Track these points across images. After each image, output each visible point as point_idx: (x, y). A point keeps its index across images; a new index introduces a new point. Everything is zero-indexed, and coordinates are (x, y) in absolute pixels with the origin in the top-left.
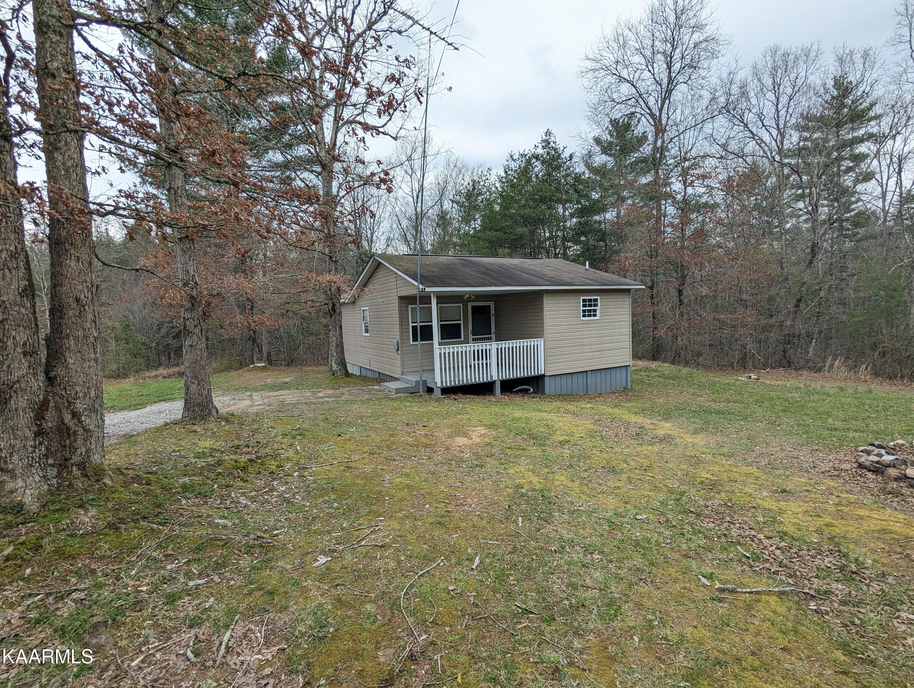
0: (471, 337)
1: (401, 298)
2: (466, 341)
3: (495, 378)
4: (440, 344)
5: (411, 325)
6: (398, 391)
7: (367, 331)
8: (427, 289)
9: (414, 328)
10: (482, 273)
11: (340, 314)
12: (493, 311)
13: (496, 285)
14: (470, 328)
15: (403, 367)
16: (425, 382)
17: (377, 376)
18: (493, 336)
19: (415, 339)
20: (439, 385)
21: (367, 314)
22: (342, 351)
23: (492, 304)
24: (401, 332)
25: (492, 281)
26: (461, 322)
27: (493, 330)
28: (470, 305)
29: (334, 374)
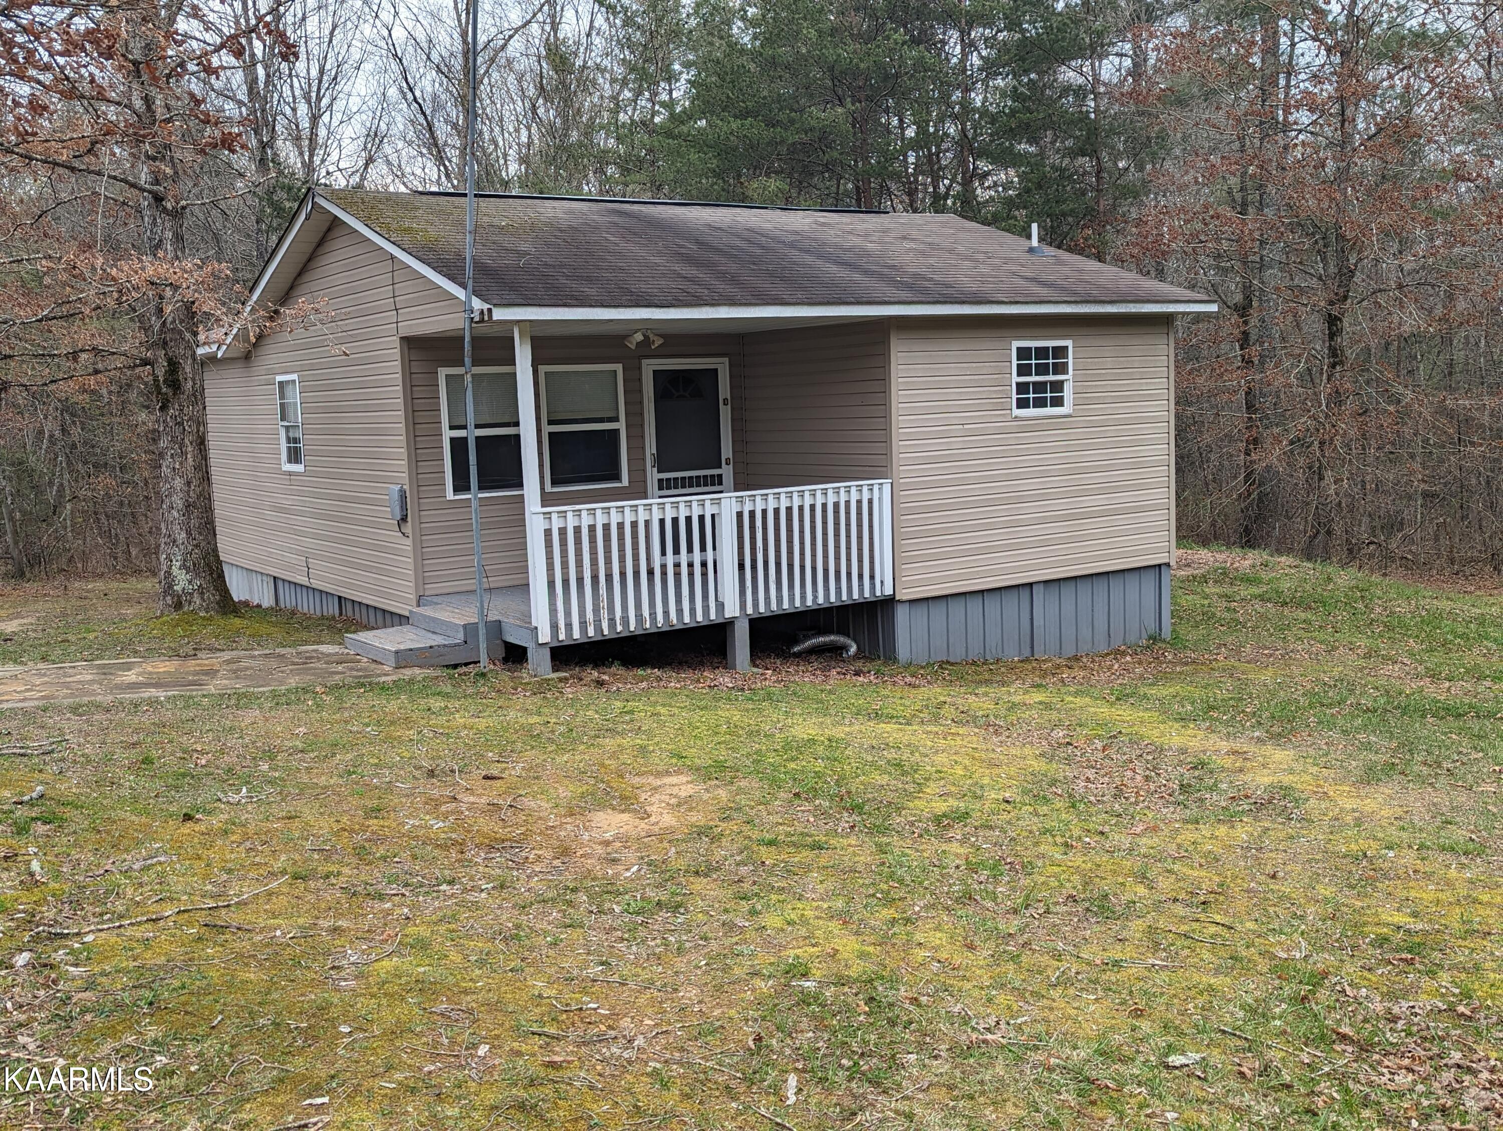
0: (653, 476)
1: (411, 343)
2: (638, 491)
3: (732, 610)
4: (547, 499)
5: (448, 434)
6: (403, 659)
7: (294, 456)
8: (499, 314)
9: (458, 446)
10: (688, 259)
11: (198, 396)
12: (724, 390)
13: (732, 303)
14: (651, 447)
15: (421, 579)
16: (496, 628)
17: (332, 609)
18: (727, 472)
19: (461, 485)
20: (545, 636)
21: (295, 397)
22: (209, 527)
23: (722, 366)
24: (415, 459)
25: (721, 286)
26: (621, 426)
27: (727, 451)
28: (649, 367)
29: (178, 606)
